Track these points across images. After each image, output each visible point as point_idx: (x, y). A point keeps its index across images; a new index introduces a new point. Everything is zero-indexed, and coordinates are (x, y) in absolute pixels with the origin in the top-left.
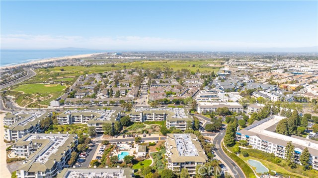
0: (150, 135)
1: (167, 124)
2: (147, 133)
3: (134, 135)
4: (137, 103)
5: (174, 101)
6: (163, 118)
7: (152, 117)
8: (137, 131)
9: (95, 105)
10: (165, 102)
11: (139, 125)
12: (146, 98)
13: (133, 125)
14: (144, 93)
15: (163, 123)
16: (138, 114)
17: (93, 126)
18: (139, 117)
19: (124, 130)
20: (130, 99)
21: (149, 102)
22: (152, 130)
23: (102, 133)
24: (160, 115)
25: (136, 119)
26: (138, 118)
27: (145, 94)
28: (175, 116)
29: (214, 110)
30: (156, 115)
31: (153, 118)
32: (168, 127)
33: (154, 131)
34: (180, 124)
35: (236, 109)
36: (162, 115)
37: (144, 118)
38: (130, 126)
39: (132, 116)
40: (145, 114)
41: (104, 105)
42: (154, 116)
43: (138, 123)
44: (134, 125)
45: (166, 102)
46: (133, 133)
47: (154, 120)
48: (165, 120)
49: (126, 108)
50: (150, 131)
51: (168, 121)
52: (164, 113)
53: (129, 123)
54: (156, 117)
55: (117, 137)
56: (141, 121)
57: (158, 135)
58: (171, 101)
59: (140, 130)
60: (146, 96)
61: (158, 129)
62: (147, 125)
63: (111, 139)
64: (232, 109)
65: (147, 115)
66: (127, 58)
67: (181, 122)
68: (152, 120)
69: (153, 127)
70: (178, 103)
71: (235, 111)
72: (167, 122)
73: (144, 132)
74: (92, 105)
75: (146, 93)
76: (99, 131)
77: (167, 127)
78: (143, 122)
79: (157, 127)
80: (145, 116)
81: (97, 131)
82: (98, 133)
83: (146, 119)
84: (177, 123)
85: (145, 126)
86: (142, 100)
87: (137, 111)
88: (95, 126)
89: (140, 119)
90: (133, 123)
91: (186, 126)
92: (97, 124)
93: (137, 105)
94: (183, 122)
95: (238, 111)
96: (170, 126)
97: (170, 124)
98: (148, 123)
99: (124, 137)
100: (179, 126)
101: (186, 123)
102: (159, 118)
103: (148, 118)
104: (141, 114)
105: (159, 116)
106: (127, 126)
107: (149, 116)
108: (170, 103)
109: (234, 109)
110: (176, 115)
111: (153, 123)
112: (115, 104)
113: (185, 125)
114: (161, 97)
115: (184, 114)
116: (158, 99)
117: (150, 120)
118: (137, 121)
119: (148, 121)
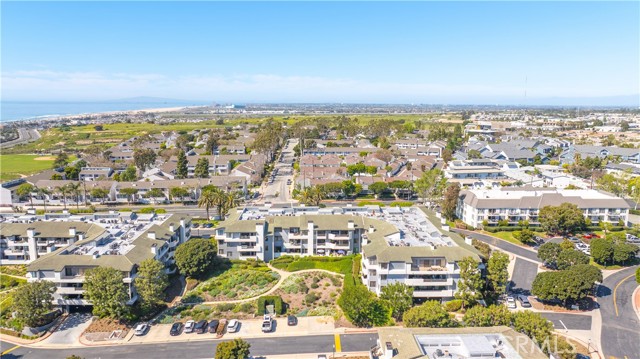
0: (293, 321)
1: (364, 271)
2: (284, 309)
3: (222, 321)
4: (257, 195)
5: (374, 188)
6: (345, 242)
7: (305, 241)
8: (241, 302)
9: (125, 200)
10: (347, 191)
11: (250, 271)
12: (289, 182)
13: (229, 273)
14: (285, 170)
15: (350, 265)
16: (248, 230)
17: (48, 279)
18: (252, 239)
19: (187, 293)
20: (237, 183)
21: (295, 194)
22: (303, 297)
23: (88, 309)
24: (335, 232)
25: (240, 249)
26: (247, 244)
27: (287, 173)
28: (396, 238)
29: (527, 215)
30: (321, 233)
31: (310, 246)
32: (373, 284)
33: (313, 300)
34: (423, 271)
35: (602, 210)
36: (345, 233)
37: (274, 244)
38: (214, 280)
39: (224, 237)
40: (278, 229)
41: (152, 201)
42: (310, 237)
43: (247, 264)
44: (231, 276)
45: (350, 193)
46: (223, 309)
47: (310, 253)
48: (356, 251)
49: (215, 209)
50: (296, 300)
51: (373, 258)
52: (351, 226)
53: (212, 265)
54: (321, 242)
55: (145, 332)
56: (261, 256)
57: (331, 320)
58: (365, 188)
59: (252, 296)
60: (289, 177)
61: (327, 290)
62: (284, 274)
63: (116, 341)
64: (590, 210)
65: (283, 234)
66: (254, 112)
67: (427, 262)
68: (305, 251)
69: (309, 283)
70: (386, 195)
71: (600, 218)
72: (365, 261)
73: (270, 308)
74: (118, 200)
75: (289, 170)
76: (75, 302)
77: (365, 282)
78: (266, 260)
79: (323, 282)
80: (278, 238)
81: (68, 302)
82: (73, 309)
83: (279, 249)
84: (414, 267)
85: (274, 279)
86: (276, 188)
87: (246, 216)
88: (57, 278)
89: (256, 248)
90: (226, 265)
91: (449, 282)
92: (69, 271)
93: (256, 201)
94: (439, 261)
95: (610, 218)
96: (379, 282)
97: (380, 271)
98: (287, 264)
99: (176, 330)
100: (420, 282)
101: (449, 269)
102: (333, 246)
103: (288, 245)
104: (260, 229)
105: (332, 237)
106: (201, 276)
107: (291, 236)
108: (363, 194)
109: (596, 213)
110: (402, 235)
111: (309, 263)
112: (187, 199)
113: (444, 277)
114: (334, 178)
115: (434, 229)
116: (322, 183)
117: (296, 251)
118: (244, 259)
119: (289, 257)
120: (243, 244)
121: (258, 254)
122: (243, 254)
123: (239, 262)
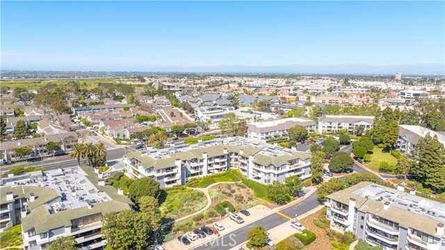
6: (223, 163)
7: (201, 167)
16: (171, 166)
18: (174, 171)
24: (218, 157)
25: (166, 180)
26: (170, 176)
30: (210, 159)
31: (204, 170)
36: (223, 157)
42: (205, 163)
47: (205, 174)
52: (225, 152)
54: (212, 165)
56: (179, 182)
68: (202, 173)
78: (183, 184)
83: (188, 175)
89: (177, 177)
102: (218, 167)
103: (192, 172)
104: (179, 163)
105: (217, 160)
107: (193, 165)
111: (210, 180)
117: (197, 174)
118: (171, 186)
119: (195, 179)
120: (167, 176)
121: (177, 181)
122: (168, 183)
123: (169, 189)
